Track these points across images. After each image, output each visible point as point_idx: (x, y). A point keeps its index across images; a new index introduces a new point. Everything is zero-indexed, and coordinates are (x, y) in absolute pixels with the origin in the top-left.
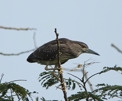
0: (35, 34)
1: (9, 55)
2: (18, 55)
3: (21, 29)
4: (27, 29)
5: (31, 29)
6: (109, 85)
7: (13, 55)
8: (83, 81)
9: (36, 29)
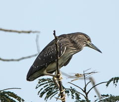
0: (37, 37)
1: (8, 60)
2: (18, 60)
3: (23, 32)
4: (29, 32)
5: (34, 32)
6: (113, 95)
7: (12, 60)
8: (85, 91)
9: (39, 32)
